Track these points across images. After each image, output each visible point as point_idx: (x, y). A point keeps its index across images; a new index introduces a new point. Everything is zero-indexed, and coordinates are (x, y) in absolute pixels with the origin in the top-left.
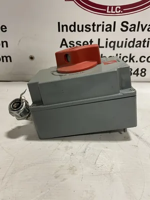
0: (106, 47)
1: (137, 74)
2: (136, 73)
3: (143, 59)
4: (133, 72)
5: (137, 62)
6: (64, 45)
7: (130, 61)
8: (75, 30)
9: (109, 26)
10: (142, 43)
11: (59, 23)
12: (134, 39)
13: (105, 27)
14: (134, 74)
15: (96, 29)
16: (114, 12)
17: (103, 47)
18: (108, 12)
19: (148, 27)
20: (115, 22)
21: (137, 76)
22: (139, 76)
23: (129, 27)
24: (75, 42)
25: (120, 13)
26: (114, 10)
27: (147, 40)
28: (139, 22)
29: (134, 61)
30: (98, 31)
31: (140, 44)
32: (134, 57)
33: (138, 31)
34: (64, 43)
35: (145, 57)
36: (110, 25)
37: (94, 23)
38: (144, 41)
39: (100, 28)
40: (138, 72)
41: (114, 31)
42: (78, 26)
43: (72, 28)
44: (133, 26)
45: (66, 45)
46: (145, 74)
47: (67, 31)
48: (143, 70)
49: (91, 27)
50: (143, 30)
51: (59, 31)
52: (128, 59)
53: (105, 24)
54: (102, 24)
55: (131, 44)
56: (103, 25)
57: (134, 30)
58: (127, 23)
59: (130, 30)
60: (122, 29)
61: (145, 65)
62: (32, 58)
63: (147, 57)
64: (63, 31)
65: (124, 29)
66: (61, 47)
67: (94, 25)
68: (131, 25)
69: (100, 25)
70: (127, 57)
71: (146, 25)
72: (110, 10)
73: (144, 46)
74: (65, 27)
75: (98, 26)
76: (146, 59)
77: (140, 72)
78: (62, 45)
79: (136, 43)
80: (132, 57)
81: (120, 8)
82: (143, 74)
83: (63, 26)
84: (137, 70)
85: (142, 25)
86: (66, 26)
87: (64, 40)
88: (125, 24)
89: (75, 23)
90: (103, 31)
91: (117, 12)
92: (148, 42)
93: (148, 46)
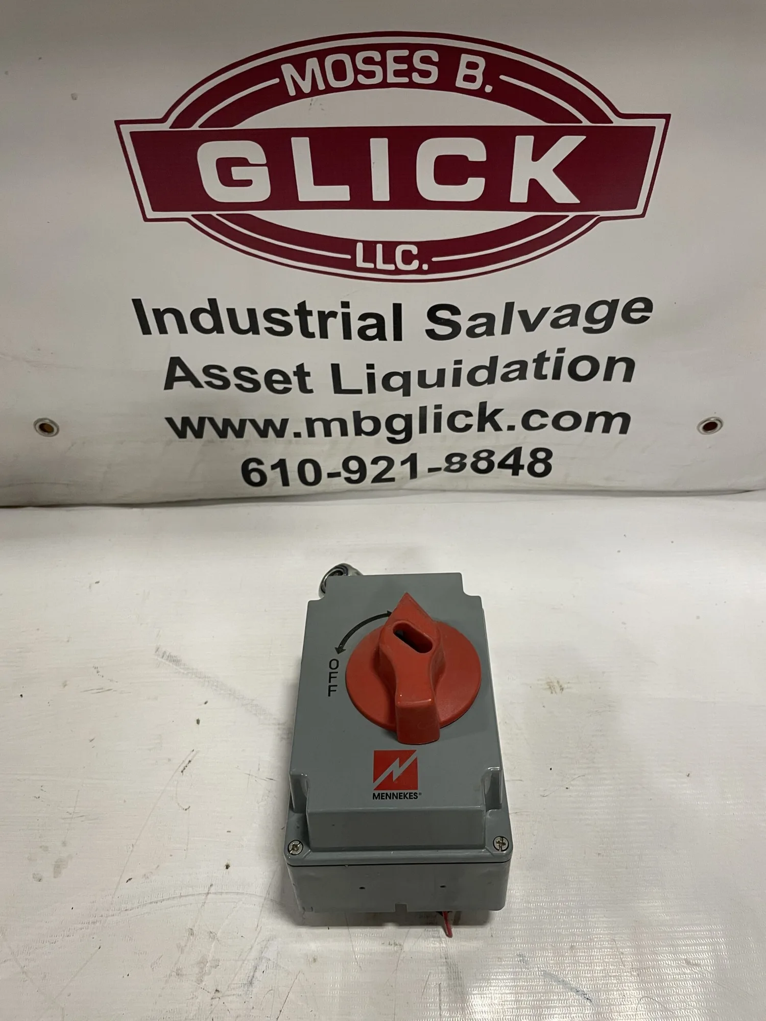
0: (372, 389)
1: (516, 468)
2: (510, 461)
3: (535, 420)
4: (496, 459)
5: (511, 428)
6: (180, 379)
7: (481, 428)
8: (218, 328)
9: (372, 321)
10: (532, 367)
12: (494, 359)
13: (356, 325)
14: (502, 465)
15: (313, 324)
16: (391, 267)
17: (358, 392)
18: (360, 263)
19: (550, 316)
20: (397, 308)
21: (515, 473)
22: (524, 473)
23: (465, 324)
25: (419, 271)
26: (389, 257)
27: (552, 355)
29: (497, 428)
30: (324, 334)
31: (523, 370)
32: (497, 412)
33: (506, 332)
34: (179, 373)
35: (544, 415)
36: (379, 317)
37: (302, 305)
38: (541, 359)
39: (335, 326)
40: (517, 459)
41: (398, 336)
42: (231, 311)
44: (482, 320)
45: (190, 378)
46: (548, 469)
47: (183, 330)
48: (541, 455)
49: (294, 320)
50: (531, 327)
51: (146, 330)
52: (474, 421)
53: (355, 313)
54: (340, 311)
55: (482, 375)
56: (346, 317)
57: (489, 332)
58: (455, 311)
59: (472, 334)
60: (430, 332)
61: (548, 437)
62: (46, 428)
63: (552, 414)
64: (163, 331)
65: (444, 330)
66: (169, 386)
67: (302, 311)
68: (473, 318)
69: (333, 314)
70: (468, 414)
71: (544, 311)
72: (369, 255)
73: (539, 375)
74: (170, 318)
75: (324, 317)
76: (548, 421)
77: (526, 459)
78: (172, 378)
79: (501, 371)
80: (488, 413)
81: (415, 250)
82: (539, 468)
83: (159, 314)
84: (517, 452)
85: (523, 313)
86: (177, 314)
87: (175, 362)
88: (443, 314)
89: (212, 302)
90: (347, 335)
91: (402, 266)
92: (559, 361)
93: (557, 375)
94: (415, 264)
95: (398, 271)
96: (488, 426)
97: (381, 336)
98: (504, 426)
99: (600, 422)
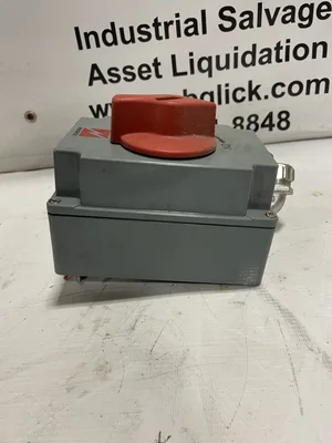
0: (192, 72)
1: (271, 126)
2: (267, 123)
3: (279, 90)
4: (260, 122)
5: (266, 97)
6: (97, 79)
7: (250, 99)
8: (115, 42)
9: (191, 23)
10: (274, 53)
11: (77, 29)
12: (254, 46)
13: (183, 27)
14: (263, 125)
15: (162, 33)
17: (185, 73)
19: (281, 14)
20: (203, 12)
21: (271, 130)
22: (275, 129)
23: (239, 20)
24: (121, 70)
27: (284, 44)
28: (260, 5)
29: (259, 98)
30: (167, 37)
31: (269, 56)
32: (258, 87)
33: (259, 25)
34: (96, 75)
35: (283, 85)
36: (194, 20)
37: (156, 20)
38: (278, 47)
39: (173, 29)
40: (271, 121)
41: (204, 32)
42: (121, 30)
43: (109, 38)
44: (247, 16)
45: (101, 77)
46: (288, 124)
47: (98, 45)
48: (284, 116)
49: (152, 30)
50: (272, 22)
51: (81, 48)
52: (246, 94)
53: (182, 20)
54: (175, 19)
55: (249, 59)
56: (178, 22)
57: (251, 26)
58: (232, 10)
59: (242, 27)
60: (221, 27)
61: (286, 103)
62: (30, 117)
63: (287, 85)
64: (89, 47)
65: (228, 24)
66: (91, 83)
67: (156, 24)
68: (242, 15)
69: (171, 22)
70: (243, 90)
71: (278, 9)
73: (279, 60)
74: (92, 38)
75: (167, 25)
76: (285, 89)
77: (276, 120)
78: (92, 79)
79: (258, 56)
80: (253, 88)
82: (283, 124)
83: (87, 35)
84: (270, 116)
85: (267, 11)
86: (95, 34)
87: (95, 67)
88: (227, 13)
89: (113, 24)
90: (179, 35)
92: (288, 48)
93: (287, 59)
96: (254, 97)
97: (196, 33)
98: (262, 96)
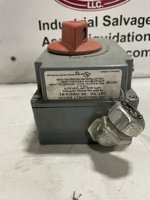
3: (129, 54)
6: (46, 43)
8: (56, 28)
9: (90, 22)
10: (127, 38)
11: (40, 22)
12: (118, 34)
16: (95, 7)
18: (89, 7)
19: (130, 21)
20: (96, 17)
23: (112, 21)
25: (101, 7)
26: (95, 5)
27: (131, 34)
28: (121, 16)
31: (125, 38)
33: (121, 24)
35: (131, 52)
36: (92, 21)
37: (75, 20)
38: (129, 35)
41: (96, 25)
42: (60, 23)
43: (54, 26)
44: (115, 20)
45: (48, 43)
46: (133, 70)
47: (48, 28)
50: (126, 24)
51: (40, 29)
53: (87, 20)
54: (84, 20)
55: (116, 39)
57: (117, 24)
58: (109, 17)
59: (113, 25)
60: (104, 24)
63: (133, 52)
64: (44, 29)
65: (107, 23)
66: (43, 45)
71: (129, 19)
72: (91, 5)
73: (129, 41)
74: (46, 26)
76: (132, 54)
78: (44, 43)
79: (120, 38)
81: (100, 2)
83: (44, 24)
85: (124, 19)
86: (48, 24)
87: (46, 38)
88: (107, 18)
89: (56, 20)
91: (97, 7)
92: (133, 36)
93: (133, 40)
94: (100, 6)
95: (97, 8)
97: (93, 26)
99: (145, 53)
